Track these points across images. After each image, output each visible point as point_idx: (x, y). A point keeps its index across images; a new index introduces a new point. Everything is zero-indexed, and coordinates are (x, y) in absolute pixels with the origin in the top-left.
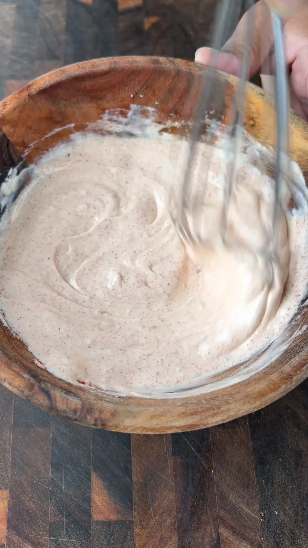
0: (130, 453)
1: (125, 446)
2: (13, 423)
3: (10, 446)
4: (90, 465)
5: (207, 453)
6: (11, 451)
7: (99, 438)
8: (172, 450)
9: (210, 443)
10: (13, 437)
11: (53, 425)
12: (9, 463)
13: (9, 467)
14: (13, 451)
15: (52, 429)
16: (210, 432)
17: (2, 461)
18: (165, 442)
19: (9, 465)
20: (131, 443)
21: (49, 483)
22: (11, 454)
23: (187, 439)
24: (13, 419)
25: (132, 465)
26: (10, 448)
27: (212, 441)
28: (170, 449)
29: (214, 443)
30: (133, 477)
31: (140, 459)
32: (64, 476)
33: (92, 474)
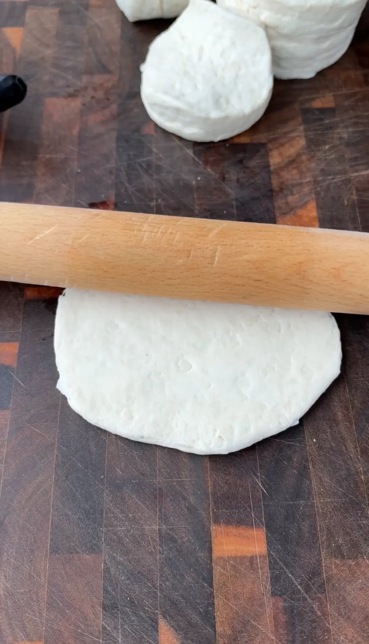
0: (212, 593)
1: (206, 583)
2: (50, 547)
3: (45, 579)
4: (157, 609)
5: (319, 595)
6: (47, 586)
7: (169, 570)
8: (272, 589)
9: (324, 580)
10: (49, 567)
11: (104, 551)
12: (44, 603)
13: (44, 608)
14: (49, 586)
15: (104, 556)
16: (323, 564)
17: (34, 600)
18: (260, 578)
19: (44, 606)
20: (214, 578)
21: (100, 633)
22: (47, 591)
23: (292, 574)
24: (49, 542)
25: (216, 610)
26: (45, 583)
27: (326, 576)
28: (268, 587)
29: (328, 580)
30: (217, 627)
31: (227, 602)
32: (120, 624)
33: (159, 621)
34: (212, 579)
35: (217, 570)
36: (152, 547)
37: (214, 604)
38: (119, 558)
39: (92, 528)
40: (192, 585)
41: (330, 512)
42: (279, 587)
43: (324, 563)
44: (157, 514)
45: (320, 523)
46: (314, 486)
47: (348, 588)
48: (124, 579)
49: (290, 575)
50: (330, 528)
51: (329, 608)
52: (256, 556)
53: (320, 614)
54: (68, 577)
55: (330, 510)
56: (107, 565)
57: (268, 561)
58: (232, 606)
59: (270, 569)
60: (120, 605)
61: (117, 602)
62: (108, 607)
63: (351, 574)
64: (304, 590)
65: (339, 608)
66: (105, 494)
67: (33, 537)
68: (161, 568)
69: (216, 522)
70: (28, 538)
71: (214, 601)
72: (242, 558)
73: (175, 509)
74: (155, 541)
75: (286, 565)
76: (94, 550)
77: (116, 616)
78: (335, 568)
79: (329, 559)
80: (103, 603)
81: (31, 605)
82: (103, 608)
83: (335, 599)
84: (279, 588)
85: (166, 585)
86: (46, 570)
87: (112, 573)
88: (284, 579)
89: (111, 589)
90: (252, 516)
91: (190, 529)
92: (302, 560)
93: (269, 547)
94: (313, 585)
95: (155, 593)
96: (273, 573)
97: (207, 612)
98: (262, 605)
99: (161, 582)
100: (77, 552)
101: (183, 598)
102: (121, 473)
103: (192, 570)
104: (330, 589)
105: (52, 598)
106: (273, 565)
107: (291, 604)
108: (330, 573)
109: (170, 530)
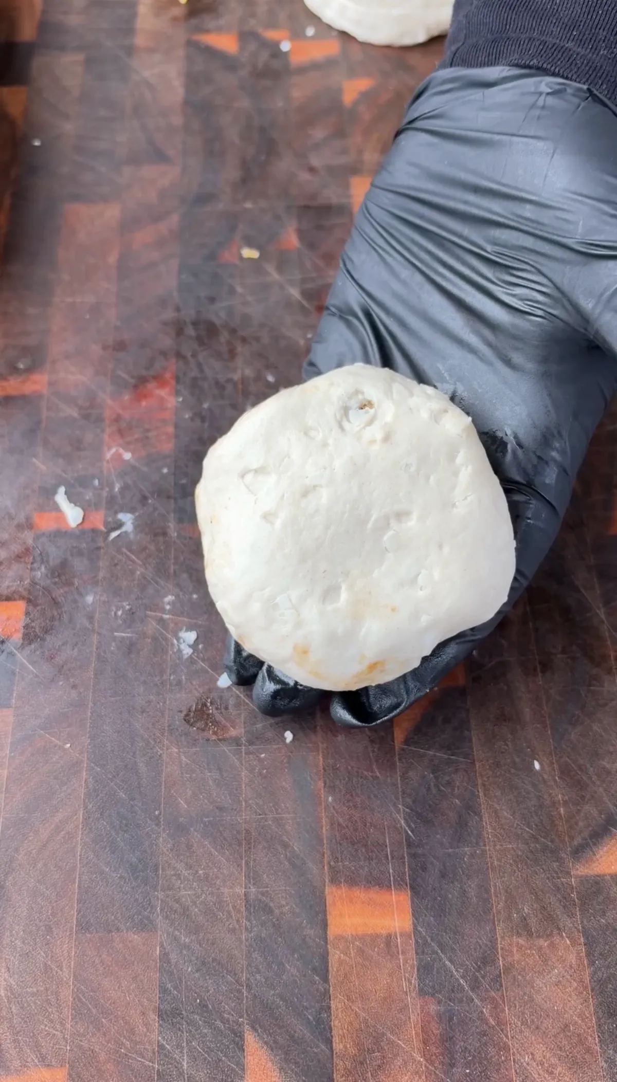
0: (327, 991)
1: (317, 976)
2: (77, 922)
3: (70, 971)
4: (241, 1017)
5: (493, 993)
6: (73, 983)
7: (261, 956)
8: (419, 985)
9: (500, 970)
10: (76, 953)
11: (161, 927)
12: (69, 1009)
13: (68, 1018)
14: (76, 983)
15: (161, 936)
16: (500, 946)
17: (53, 1004)
18: (402, 968)
19: (68, 1013)
20: (330, 969)
21: (154, 1053)
22: (73, 990)
23: (451, 961)
24: (76, 914)
25: (333, 1018)
26: (70, 978)
27: (504, 965)
28: (413, 982)
29: (508, 970)
30: (334, 1044)
31: (350, 1004)
32: (185, 1040)
33: (246, 1035)
34: (327, 971)
35: (335, 956)
36: (235, 922)
37: (329, 1008)
38: (185, 940)
39: (142, 892)
40: (296, 978)
41: (511, 865)
42: (430, 981)
43: (501, 944)
44: (242, 870)
45: (496, 883)
46: (486, 823)
47: (538, 982)
48: (192, 971)
49: (447, 963)
50: (511, 889)
51: (507, 1013)
52: (396, 934)
53: (493, 1023)
54: (105, 968)
55: (511, 861)
56: (165, 949)
57: (414, 941)
58: (357, 1010)
59: (417, 953)
60: (186, 1010)
61: (181, 1006)
62: (166, 1013)
63: (542, 961)
64: (469, 986)
65: (523, 1013)
66: (161, 839)
67: (50, 907)
68: (249, 953)
69: (334, 881)
70: (42, 908)
71: (330, 1004)
72: (375, 937)
73: (270, 862)
74: (239, 911)
75: (442, 946)
76: (146, 925)
77: (179, 1028)
78: (517, 950)
79: (509, 937)
80: (159, 1007)
81: (48, 1011)
82: (159, 1015)
83: (517, 999)
84: (430, 983)
85: (256, 980)
86: (70, 958)
87: (173, 961)
88: (438, 969)
89: (171, 986)
90: (389, 872)
91: (293, 892)
92: (465, 940)
93: (416, 919)
94: (483, 977)
95: (239, 991)
96: (421, 960)
97: (319, 1021)
98: (404, 1009)
99: (248, 975)
100: (118, 930)
101: (282, 998)
102: (186, 806)
103: (296, 956)
104: (509, 984)
105: (80, 1000)
106: (421, 948)
107: (449, 1008)
108: (510, 959)
109: (263, 894)
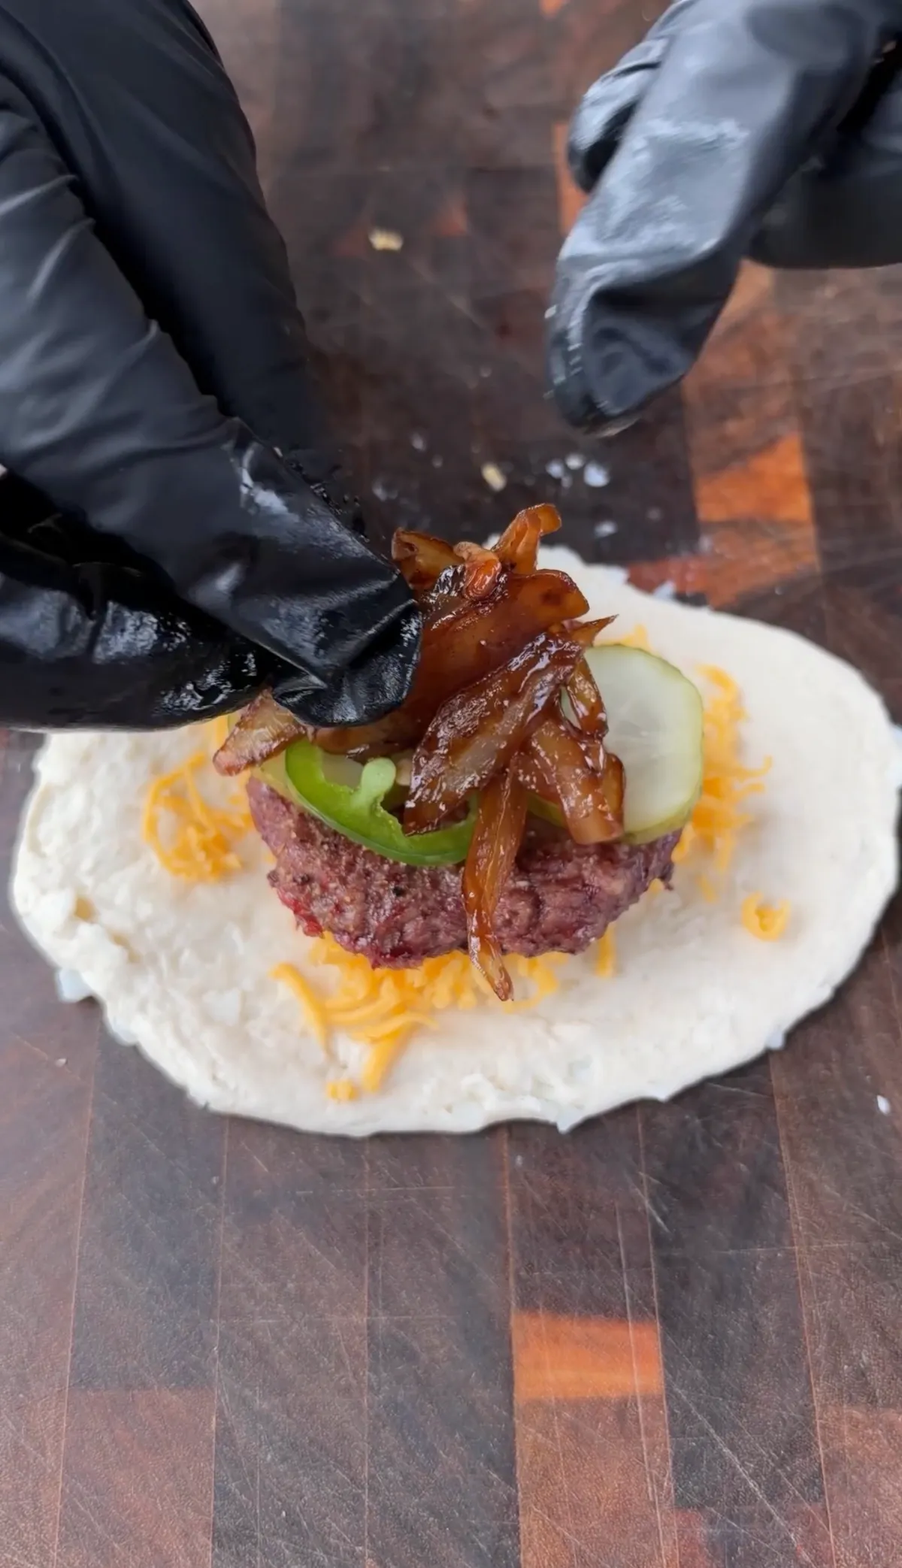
34: (513, 1463)
35: (527, 1437)
36: (351, 1374)
37: (516, 1529)
38: (261, 1404)
39: (186, 1320)
40: (458, 1476)
41: (838, 1278)
42: (695, 1484)
43: (820, 1418)
44: (362, 1283)
45: (812, 1310)
46: (794, 1205)
47: (887, 1487)
48: (273, 1460)
49: (726, 1450)
50: (837, 1321)
51: (832, 1541)
52: (634, 1397)
53: (808, 1559)
54: (119, 1453)
55: (838, 1272)
56: (226, 1420)
57: (666, 1411)
58: (566, 1534)
59: (673, 1434)
60: (261, 1529)
61: (253, 1522)
62: (226, 1534)
63: (894, 1448)
64: (766, 1492)
65: (861, 1542)
66: (221, 1227)
67: (26, 1344)
68: (375, 1428)
69: (526, 1305)
70: (11, 1344)
71: (519, 1522)
72: (598, 1404)
73: (412, 1269)
74: (357, 1355)
75: (715, 1421)
76: (192, 1379)
77: (250, 1562)
78: (850, 1430)
79: (835, 1406)
80: (214, 1524)
81: (18, 1528)
82: (213, 1538)
83: (851, 1515)
84: (696, 1487)
85: (386, 1477)
86: (59, 1434)
87: (240, 1443)
88: (709, 1462)
89: (236, 1487)
90: (623, 1290)
91: (453, 1323)
92: (758, 1411)
93: (671, 1373)
94: (790, 1477)
95: (357, 1498)
96: (678, 1446)
97: (498, 1552)
98: (649, 1533)
99: (373, 1469)
100: (144, 1385)
101: (434, 1512)
102: (266, 1170)
103: (457, 1436)
104: (835, 1489)
105: (75, 1508)
106: (680, 1424)
107: (730, 1531)
108: (837, 1445)
109: (401, 1326)
